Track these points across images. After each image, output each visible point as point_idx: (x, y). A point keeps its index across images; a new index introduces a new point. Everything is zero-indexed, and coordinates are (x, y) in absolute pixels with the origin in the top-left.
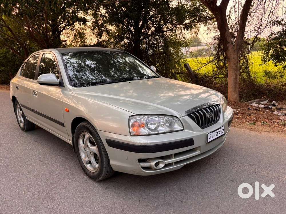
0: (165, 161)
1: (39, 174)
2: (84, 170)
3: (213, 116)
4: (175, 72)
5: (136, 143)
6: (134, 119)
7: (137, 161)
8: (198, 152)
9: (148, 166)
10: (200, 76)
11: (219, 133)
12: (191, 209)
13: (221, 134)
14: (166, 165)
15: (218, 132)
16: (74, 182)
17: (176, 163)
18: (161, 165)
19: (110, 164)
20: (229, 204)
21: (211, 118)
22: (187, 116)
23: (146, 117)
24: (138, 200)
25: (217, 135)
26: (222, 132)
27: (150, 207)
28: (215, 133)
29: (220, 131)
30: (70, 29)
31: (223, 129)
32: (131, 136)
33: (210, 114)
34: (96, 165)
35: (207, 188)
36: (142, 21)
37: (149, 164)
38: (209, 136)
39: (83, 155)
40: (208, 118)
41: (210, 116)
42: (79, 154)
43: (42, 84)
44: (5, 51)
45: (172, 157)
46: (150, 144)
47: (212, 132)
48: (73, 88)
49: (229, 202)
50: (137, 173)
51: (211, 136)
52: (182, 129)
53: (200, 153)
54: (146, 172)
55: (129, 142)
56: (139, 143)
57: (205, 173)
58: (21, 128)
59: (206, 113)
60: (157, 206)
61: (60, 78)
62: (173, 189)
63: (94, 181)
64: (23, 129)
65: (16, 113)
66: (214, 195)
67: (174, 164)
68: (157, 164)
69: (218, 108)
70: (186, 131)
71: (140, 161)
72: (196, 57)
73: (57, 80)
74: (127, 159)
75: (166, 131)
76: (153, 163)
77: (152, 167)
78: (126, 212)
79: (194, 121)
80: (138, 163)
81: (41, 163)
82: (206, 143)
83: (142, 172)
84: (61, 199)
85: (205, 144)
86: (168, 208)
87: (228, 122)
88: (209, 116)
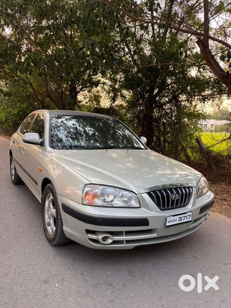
0: (113, 237)
1: (6, 227)
2: (45, 231)
3: (179, 198)
4: (186, 146)
5: (85, 212)
6: (90, 188)
7: (85, 232)
8: (154, 235)
9: (95, 239)
10: (214, 154)
11: (183, 218)
12: (129, 296)
13: (185, 220)
14: (114, 242)
15: (181, 217)
16: (32, 241)
17: (128, 242)
18: (110, 241)
19: (63, 230)
20: (174, 299)
21: (176, 200)
22: (146, 193)
23: (102, 187)
24: (82, 273)
25: (181, 220)
26: (188, 218)
27: (89, 283)
28: (177, 217)
29: (185, 217)
30: (86, 91)
31: (190, 215)
32: (83, 204)
33: (176, 195)
34: (53, 228)
35: (158, 278)
36: (158, 89)
37: (96, 237)
38: (168, 219)
39: (46, 216)
40: (172, 200)
41: (175, 198)
42: (44, 214)
43: (25, 141)
44: (25, 106)
45: (123, 235)
46: (98, 216)
47: (173, 216)
48: (51, 149)
49: (175, 298)
50: (84, 244)
51: (172, 219)
52: (139, 206)
53: (157, 237)
54: (93, 245)
55: (79, 210)
56: (88, 213)
57: (166, 261)
58: (12, 180)
59: (170, 194)
60: (98, 284)
61: (43, 139)
62: (122, 270)
63: (50, 244)
64: (13, 182)
65: (11, 166)
66: (162, 287)
67: (125, 242)
68: (105, 239)
69: (188, 191)
70: (142, 209)
71: (88, 231)
72: (211, 132)
73: (40, 140)
74: (76, 228)
75: (121, 206)
76: (100, 237)
77: (99, 240)
78: (64, 282)
79: (154, 200)
80: (85, 233)
81: (13, 217)
82: (165, 227)
83: (89, 244)
84: (13, 255)
85: (163, 227)
86: (107, 288)
87: (200, 208)
88: (173, 198)
